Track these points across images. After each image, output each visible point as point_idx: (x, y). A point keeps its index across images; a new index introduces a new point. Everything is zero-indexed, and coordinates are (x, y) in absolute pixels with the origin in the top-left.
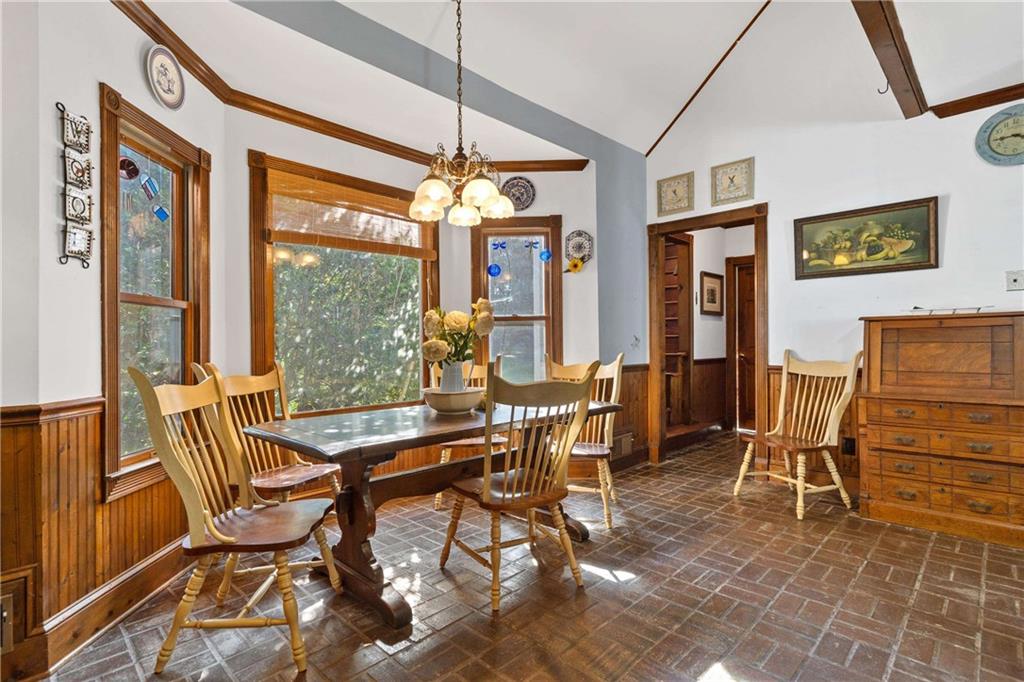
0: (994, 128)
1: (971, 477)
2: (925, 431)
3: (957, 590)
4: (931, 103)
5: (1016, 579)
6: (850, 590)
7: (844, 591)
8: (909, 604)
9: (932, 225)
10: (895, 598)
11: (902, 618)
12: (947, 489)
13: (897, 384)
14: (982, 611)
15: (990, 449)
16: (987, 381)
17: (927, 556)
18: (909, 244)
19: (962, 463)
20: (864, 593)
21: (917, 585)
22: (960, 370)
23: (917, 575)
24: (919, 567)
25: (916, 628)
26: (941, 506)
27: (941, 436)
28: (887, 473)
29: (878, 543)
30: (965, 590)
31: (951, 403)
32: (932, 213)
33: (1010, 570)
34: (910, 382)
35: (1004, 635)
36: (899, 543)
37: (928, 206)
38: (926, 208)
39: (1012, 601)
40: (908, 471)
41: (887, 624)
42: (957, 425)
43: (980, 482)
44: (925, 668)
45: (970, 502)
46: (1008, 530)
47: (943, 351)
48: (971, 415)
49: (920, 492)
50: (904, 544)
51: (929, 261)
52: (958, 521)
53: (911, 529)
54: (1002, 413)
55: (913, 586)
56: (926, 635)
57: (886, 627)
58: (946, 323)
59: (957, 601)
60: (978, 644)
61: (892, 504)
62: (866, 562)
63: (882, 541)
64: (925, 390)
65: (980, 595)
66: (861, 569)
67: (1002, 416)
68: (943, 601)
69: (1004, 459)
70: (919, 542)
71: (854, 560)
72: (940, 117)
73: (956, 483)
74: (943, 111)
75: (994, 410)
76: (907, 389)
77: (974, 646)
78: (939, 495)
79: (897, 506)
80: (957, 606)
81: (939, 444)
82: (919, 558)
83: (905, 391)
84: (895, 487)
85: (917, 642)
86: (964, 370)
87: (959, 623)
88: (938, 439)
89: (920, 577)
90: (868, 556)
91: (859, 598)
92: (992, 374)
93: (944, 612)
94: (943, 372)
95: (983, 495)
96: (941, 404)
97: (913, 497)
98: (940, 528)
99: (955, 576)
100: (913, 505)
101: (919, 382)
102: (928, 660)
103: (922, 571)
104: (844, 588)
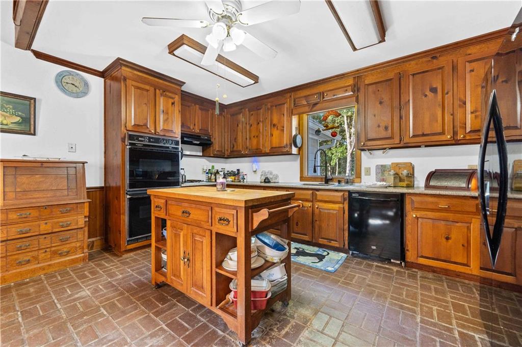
0: (64, 77)
1: (61, 240)
2: (37, 223)
3: (77, 296)
4: (33, 47)
5: (91, 277)
6: (26, 336)
7: (23, 339)
8: (64, 318)
9: (32, 113)
10: (55, 320)
11: (67, 327)
12: (48, 250)
13: (16, 199)
14: (93, 298)
15: (70, 224)
16: (66, 193)
17: (49, 288)
18: (18, 119)
19: (57, 234)
20: (36, 331)
21: (59, 306)
22: (53, 189)
23: (54, 301)
24: (51, 297)
25: (78, 327)
26: (45, 260)
27: (46, 223)
28: (11, 254)
29: (16, 298)
30: (79, 294)
31: (52, 205)
32: (32, 106)
33: (86, 275)
34: (25, 197)
35: (108, 302)
36: (29, 291)
37: (30, 101)
38: (29, 102)
39: (97, 286)
40: (25, 248)
41: (64, 336)
42: (55, 216)
43: (64, 241)
44: (99, 341)
45: (60, 252)
46: (77, 258)
47: (43, 179)
48: (61, 210)
49: (33, 257)
50: (32, 290)
51: (30, 131)
52: (54, 264)
53: (28, 280)
54: (75, 206)
55: (57, 308)
56: (85, 326)
57: (65, 339)
58: (45, 165)
59: (81, 301)
60: (105, 313)
61: (14, 271)
62: (19, 313)
63: (18, 295)
64: (34, 201)
65: (86, 292)
66: (20, 319)
67: (75, 208)
68: (76, 305)
69: (76, 227)
70: (38, 284)
71: (10, 317)
72: (37, 58)
73: (53, 245)
74: (39, 55)
75: (71, 206)
76: (22, 201)
77: (105, 315)
78: (44, 255)
79: (19, 270)
80: (84, 302)
81: (44, 227)
82: (46, 292)
83: (22, 203)
84: (17, 259)
85: (85, 332)
86: (55, 188)
87: (90, 311)
88: (44, 226)
89: (56, 301)
90: (17, 309)
91: (35, 336)
92: (68, 189)
93: (81, 309)
94: (44, 190)
95: (65, 247)
96: (46, 207)
97: (28, 262)
98: (44, 272)
99: (70, 290)
100: (28, 266)
101: (30, 197)
102: (97, 337)
103: (54, 298)
104: (22, 338)
